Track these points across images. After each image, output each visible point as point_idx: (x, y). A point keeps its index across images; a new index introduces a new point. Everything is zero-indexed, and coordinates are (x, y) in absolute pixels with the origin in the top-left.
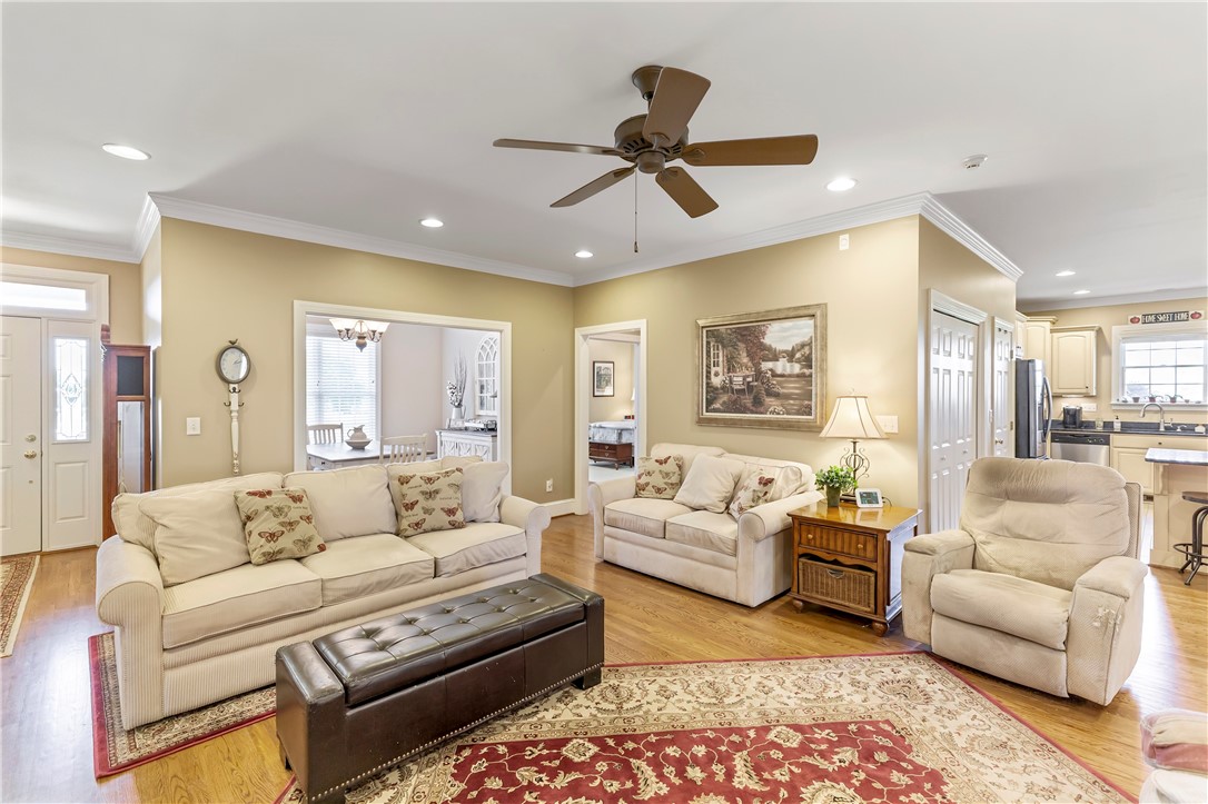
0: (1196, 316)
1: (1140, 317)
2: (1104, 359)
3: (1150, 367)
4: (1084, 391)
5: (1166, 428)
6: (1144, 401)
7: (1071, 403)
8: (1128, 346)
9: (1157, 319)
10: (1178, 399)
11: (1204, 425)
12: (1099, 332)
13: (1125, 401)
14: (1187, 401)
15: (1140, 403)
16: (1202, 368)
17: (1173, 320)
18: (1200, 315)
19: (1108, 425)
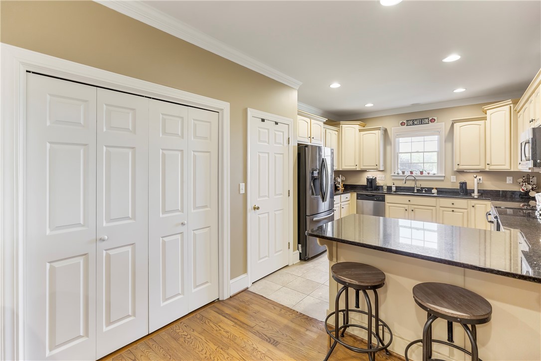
0: (433, 120)
1: (405, 121)
2: (388, 148)
3: (411, 153)
4: (375, 167)
5: (418, 190)
6: (407, 173)
7: (370, 175)
8: (401, 140)
9: (413, 123)
10: (424, 172)
11: (436, 189)
12: (385, 131)
13: (398, 174)
14: (428, 173)
15: (405, 175)
16: (436, 153)
17: (422, 124)
18: (435, 120)
19: (389, 188)
